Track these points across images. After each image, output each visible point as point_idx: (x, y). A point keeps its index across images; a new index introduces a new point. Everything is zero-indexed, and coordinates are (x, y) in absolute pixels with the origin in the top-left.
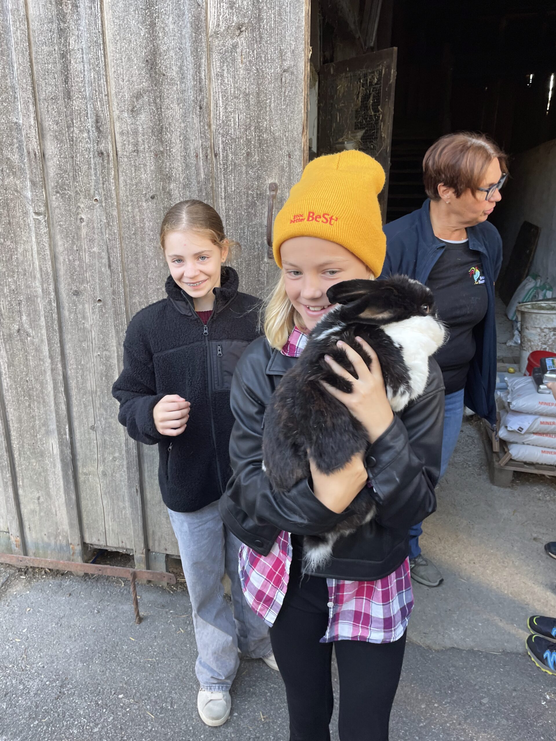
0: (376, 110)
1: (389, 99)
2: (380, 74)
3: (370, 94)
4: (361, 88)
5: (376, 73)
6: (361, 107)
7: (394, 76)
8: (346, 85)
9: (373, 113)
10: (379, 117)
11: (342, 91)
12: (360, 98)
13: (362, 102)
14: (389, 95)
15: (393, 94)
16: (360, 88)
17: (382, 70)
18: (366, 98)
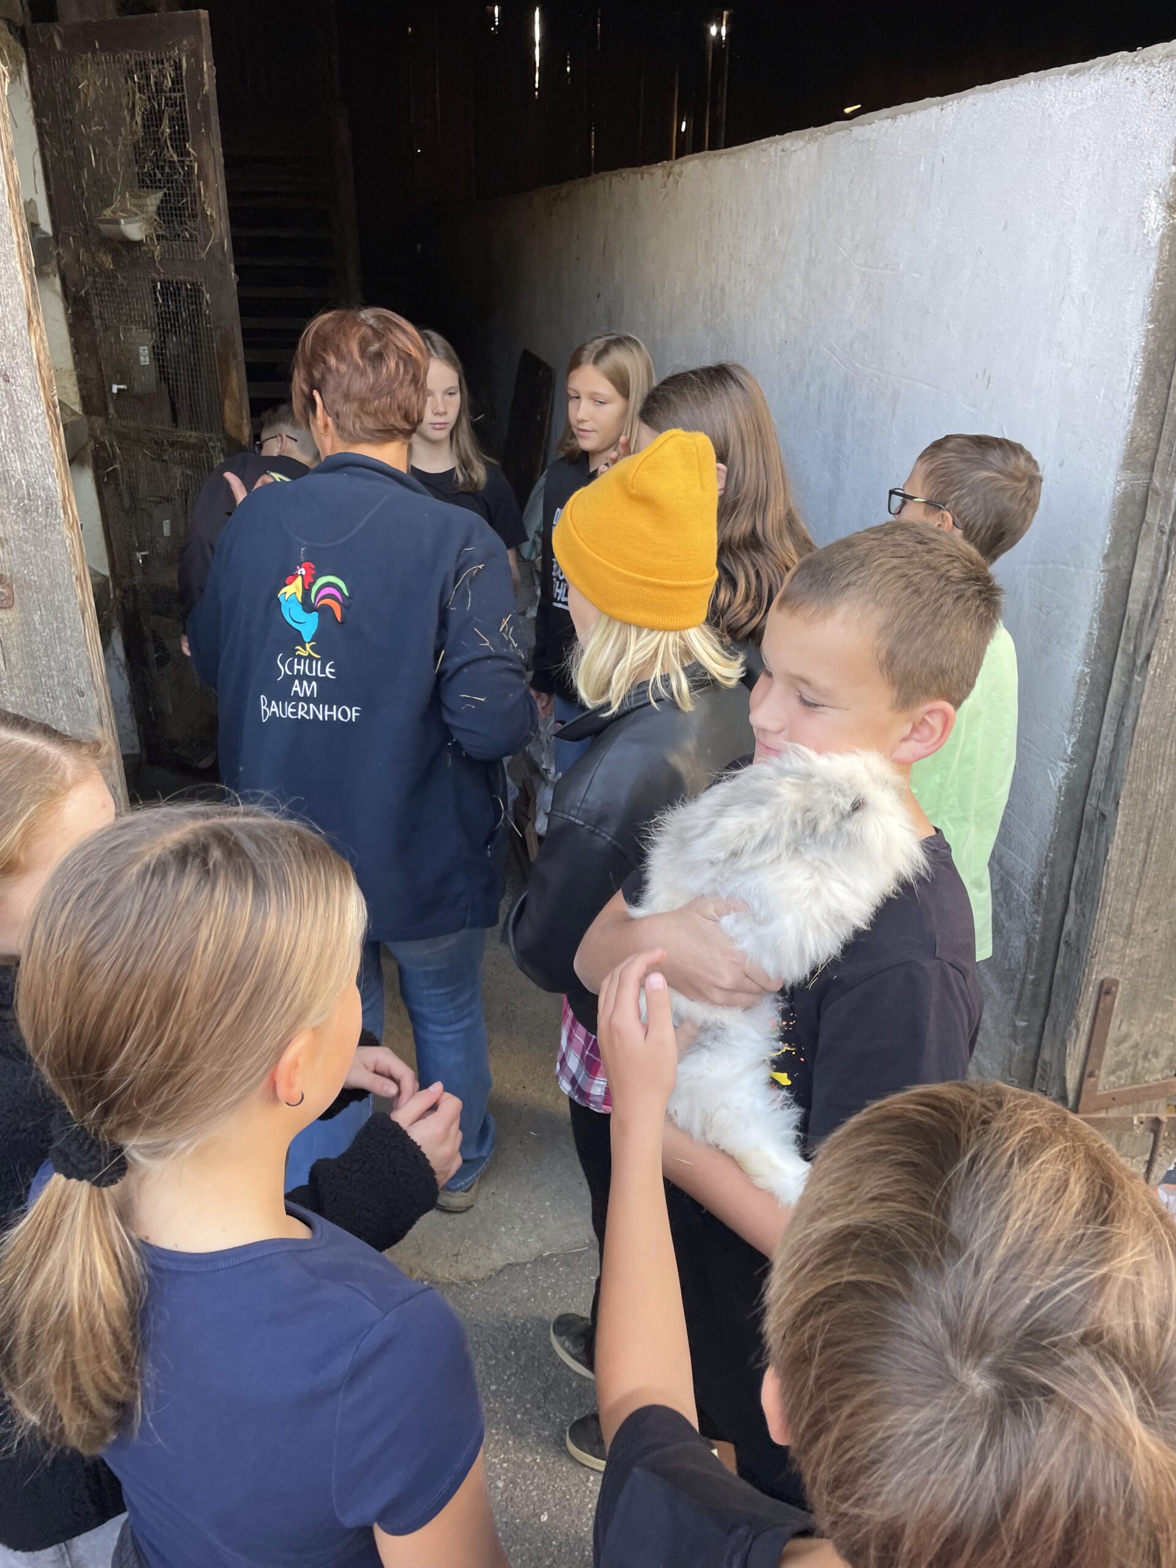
0: (183, 153)
1: (208, 128)
2: (178, 67)
3: (161, 112)
4: (138, 95)
5: (166, 64)
6: (144, 140)
7: (209, 76)
8: (98, 83)
9: (175, 158)
10: (191, 168)
11: (92, 95)
12: (139, 119)
13: (144, 126)
14: (207, 121)
15: (215, 118)
16: (134, 94)
17: (180, 60)
18: (153, 119)
